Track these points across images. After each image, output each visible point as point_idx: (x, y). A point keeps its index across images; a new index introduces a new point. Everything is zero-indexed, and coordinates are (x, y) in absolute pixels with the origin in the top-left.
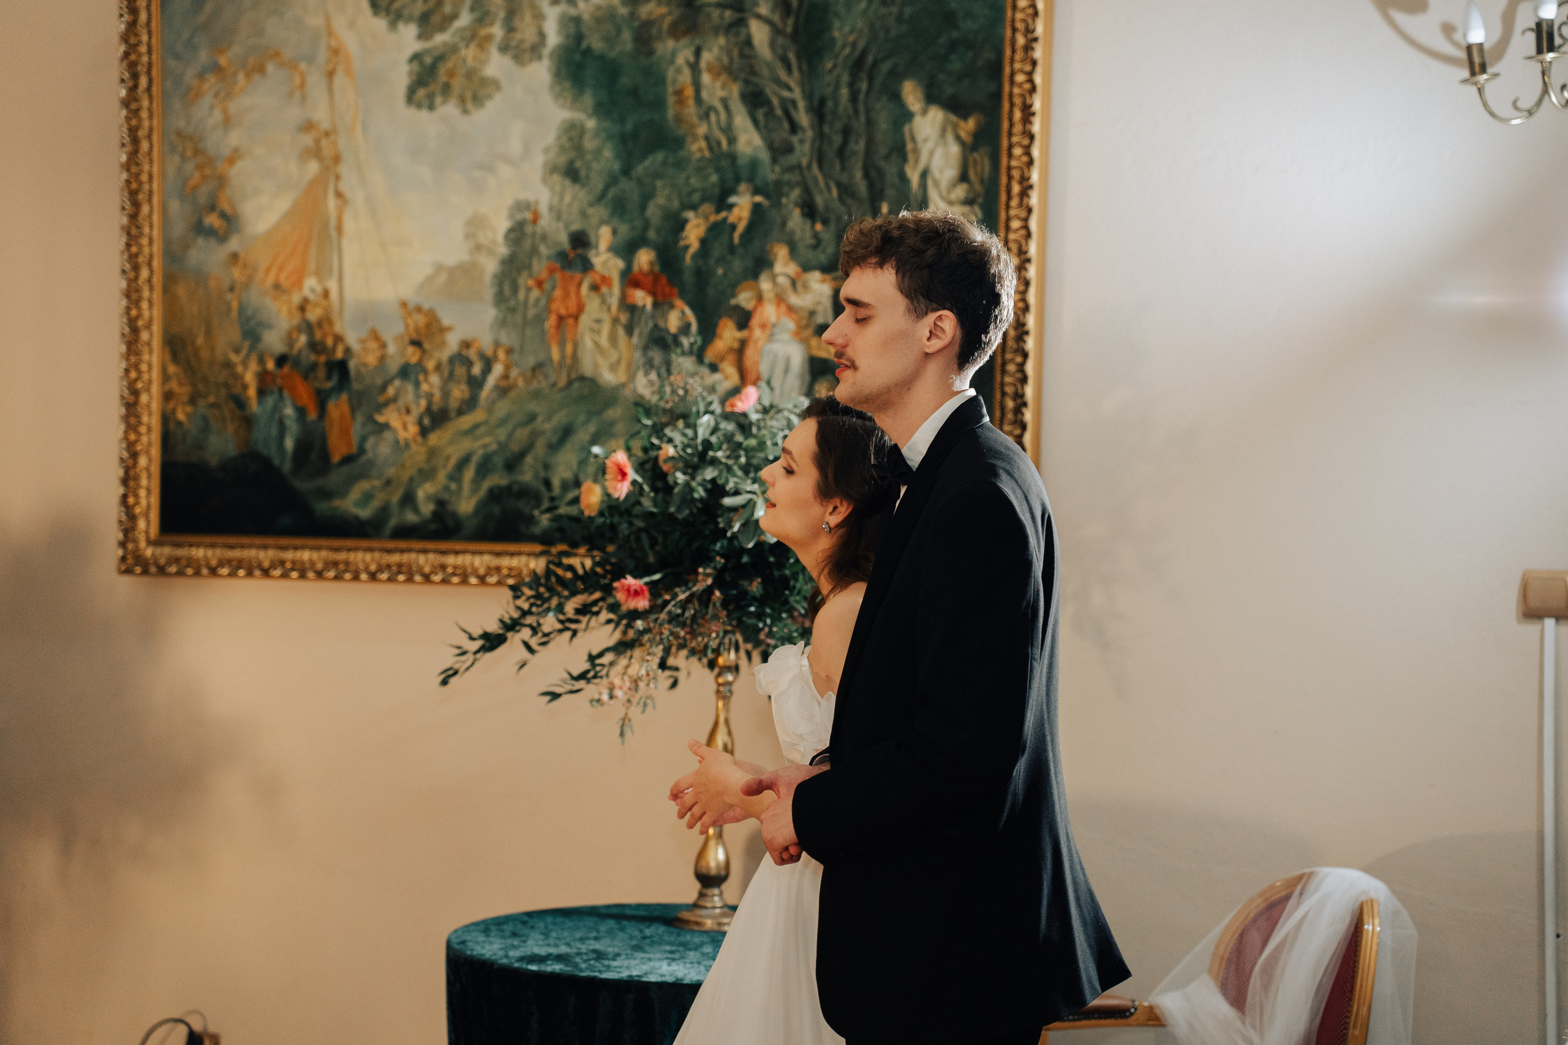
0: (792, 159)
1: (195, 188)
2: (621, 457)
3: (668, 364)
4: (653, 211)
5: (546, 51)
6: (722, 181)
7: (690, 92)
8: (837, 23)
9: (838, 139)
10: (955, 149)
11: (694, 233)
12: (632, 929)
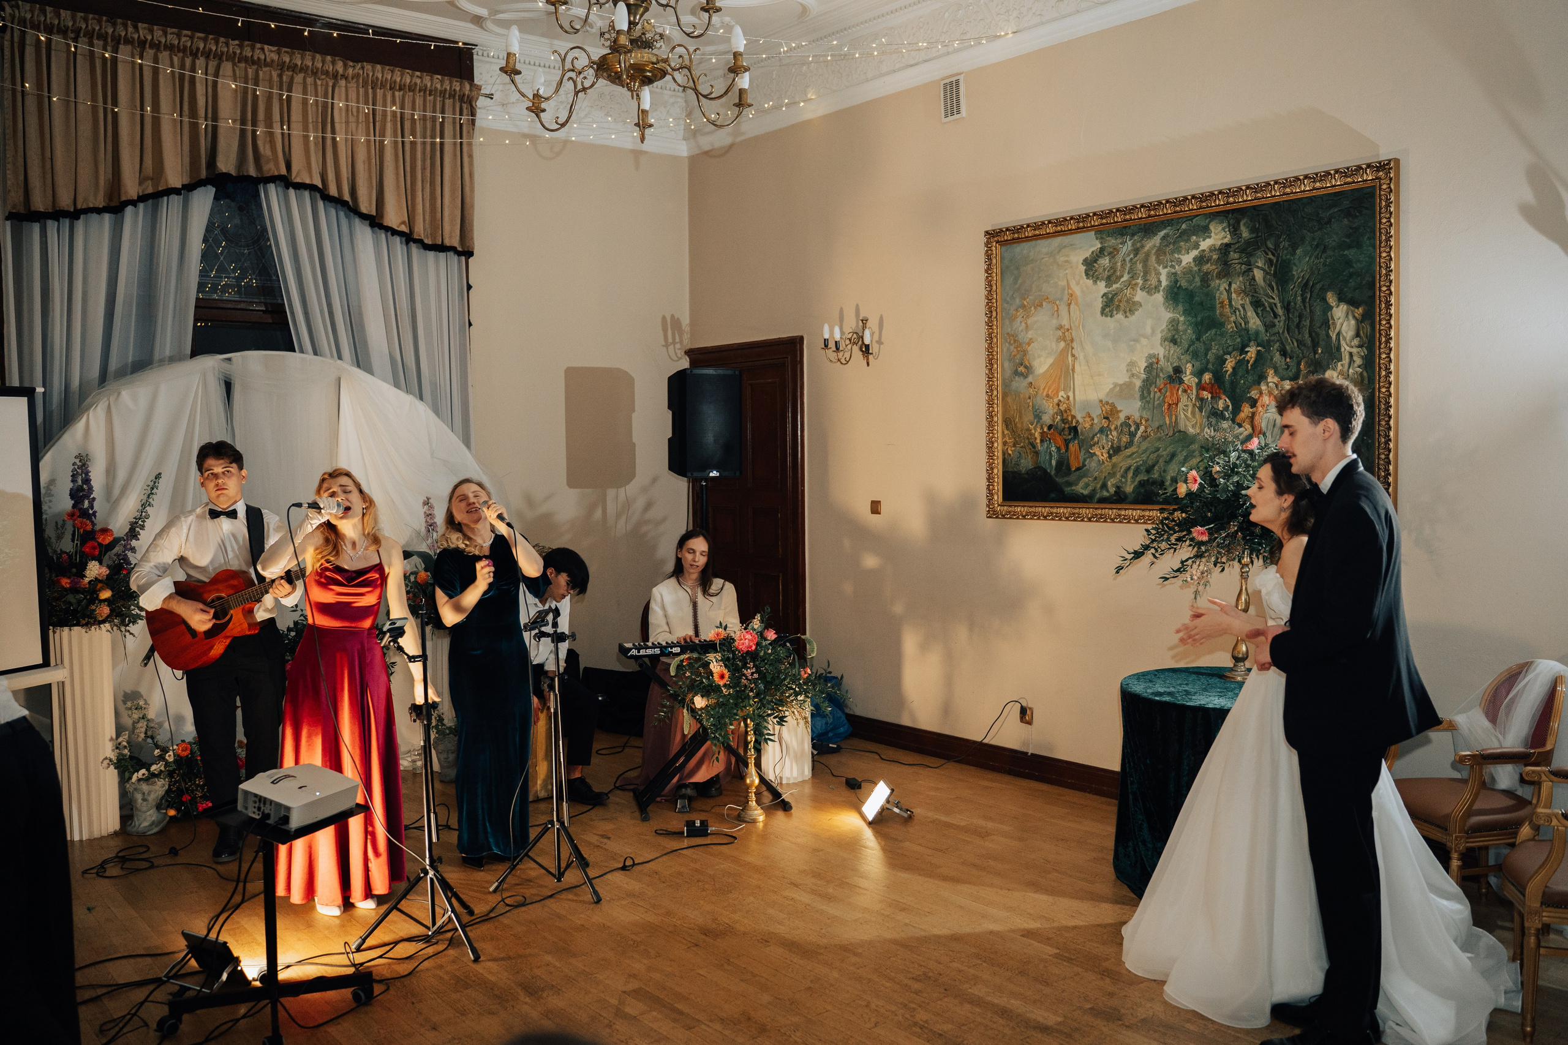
0: (1275, 330)
1: (1015, 356)
2: (1194, 472)
3: (1219, 424)
4: (1210, 356)
5: (1162, 288)
6: (1242, 341)
7: (1226, 302)
8: (1295, 268)
9: (1296, 320)
10: (1353, 322)
11: (1229, 365)
12: (1203, 679)
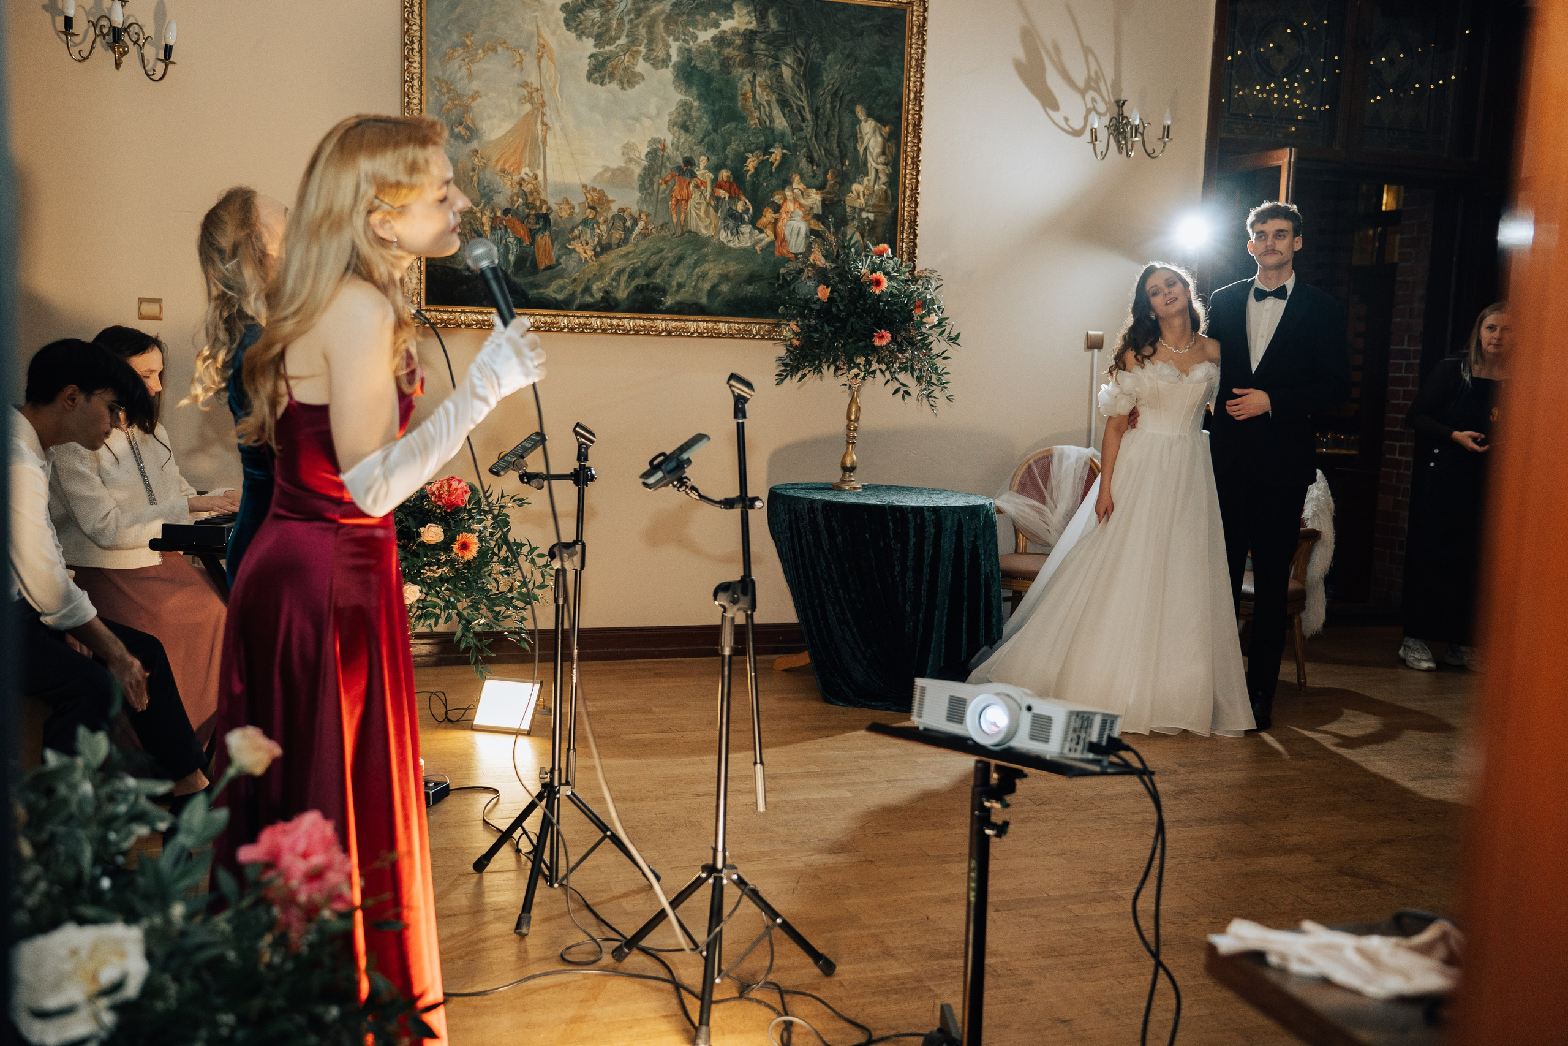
0: (803, 134)
1: (448, 110)
3: (737, 228)
4: (729, 151)
5: (671, 64)
6: (766, 141)
7: (750, 95)
8: (825, 74)
9: (825, 128)
10: (880, 139)
11: (751, 164)
